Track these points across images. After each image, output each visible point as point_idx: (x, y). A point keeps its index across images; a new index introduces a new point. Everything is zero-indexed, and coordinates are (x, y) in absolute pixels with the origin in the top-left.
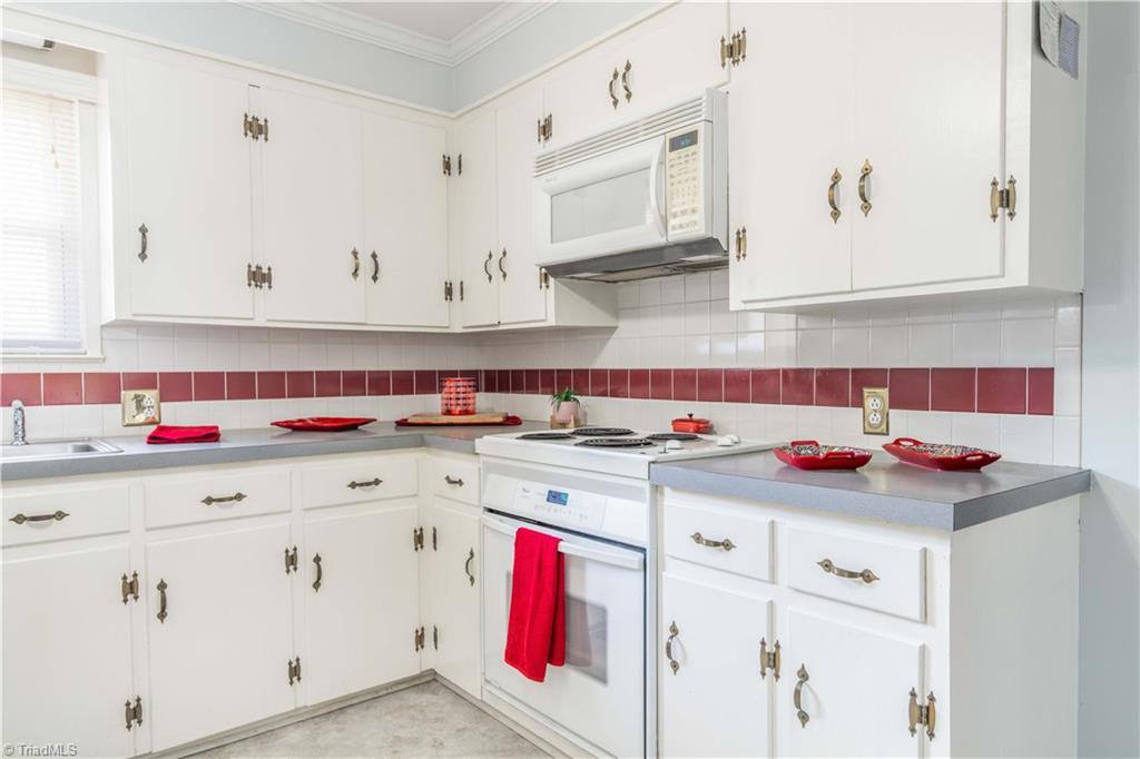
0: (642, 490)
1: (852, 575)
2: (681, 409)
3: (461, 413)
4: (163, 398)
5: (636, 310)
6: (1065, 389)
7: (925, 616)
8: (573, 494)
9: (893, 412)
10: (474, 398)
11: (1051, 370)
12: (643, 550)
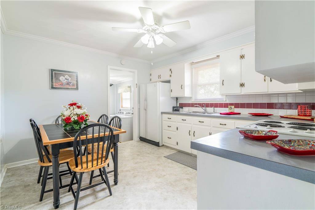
3: (303, 116)
4: (235, 108)
10: (311, 111)
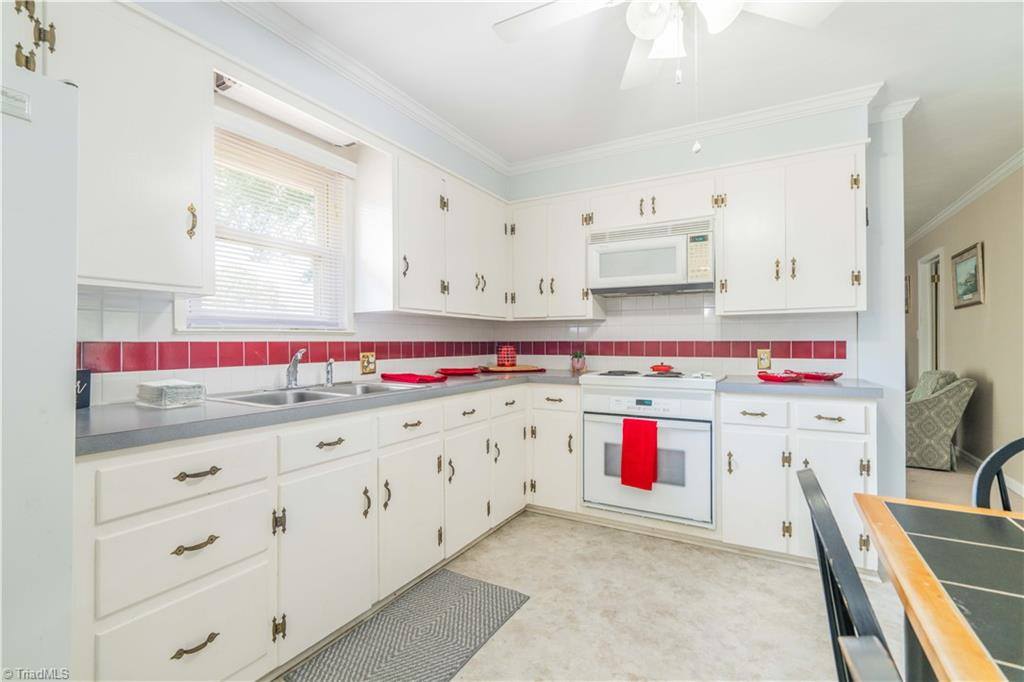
0: (710, 395)
1: (834, 419)
2: (657, 361)
3: (510, 365)
5: (618, 312)
6: (850, 349)
7: (866, 432)
8: (654, 401)
9: (772, 359)
10: (515, 357)
11: (845, 342)
12: (710, 422)
